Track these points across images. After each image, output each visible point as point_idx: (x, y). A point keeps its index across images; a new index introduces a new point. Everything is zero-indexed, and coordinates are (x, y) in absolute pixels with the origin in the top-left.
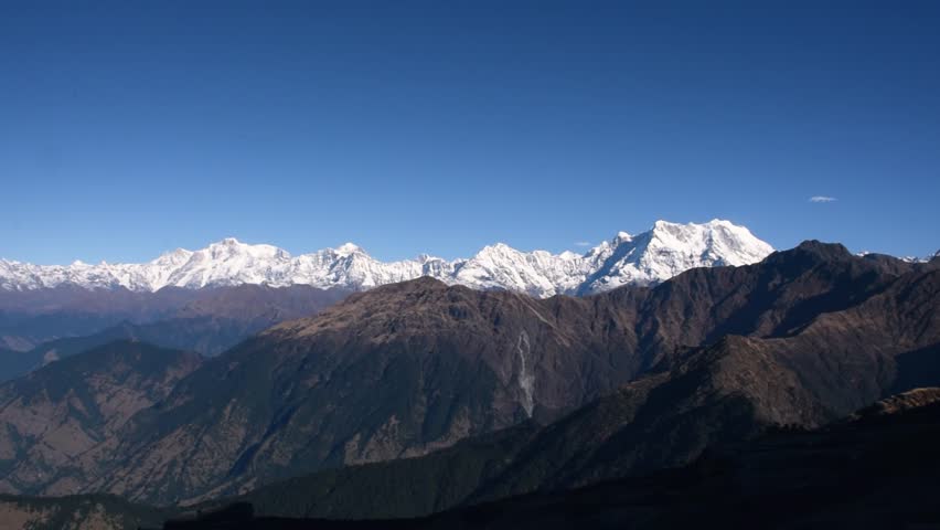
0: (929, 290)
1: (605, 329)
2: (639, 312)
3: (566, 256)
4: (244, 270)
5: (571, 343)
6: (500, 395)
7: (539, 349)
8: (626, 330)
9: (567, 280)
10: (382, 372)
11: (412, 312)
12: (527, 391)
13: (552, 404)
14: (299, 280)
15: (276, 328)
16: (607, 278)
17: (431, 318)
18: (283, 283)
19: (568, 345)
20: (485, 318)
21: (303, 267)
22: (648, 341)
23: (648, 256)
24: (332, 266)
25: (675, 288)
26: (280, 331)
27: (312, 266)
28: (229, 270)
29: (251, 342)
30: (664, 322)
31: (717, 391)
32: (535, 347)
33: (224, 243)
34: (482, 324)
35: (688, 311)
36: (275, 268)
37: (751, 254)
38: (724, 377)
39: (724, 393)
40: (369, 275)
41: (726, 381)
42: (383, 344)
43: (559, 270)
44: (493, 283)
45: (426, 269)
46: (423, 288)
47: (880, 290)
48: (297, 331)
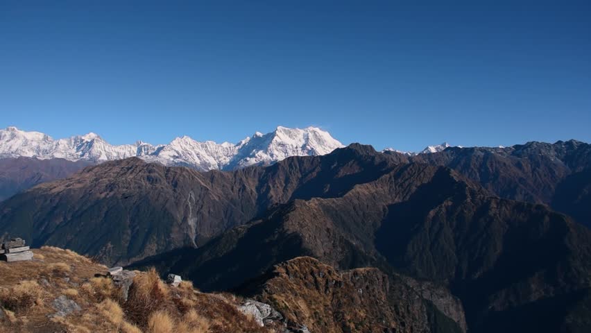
0: (410, 172)
1: (239, 190)
2: (259, 181)
3: (225, 145)
4: (21, 148)
5: (219, 199)
6: (176, 229)
7: (200, 201)
8: (251, 190)
9: (225, 159)
10: (103, 215)
11: (124, 179)
12: (192, 227)
13: (207, 235)
14: (58, 155)
15: (37, 187)
16: (248, 159)
17: (136, 183)
18: (48, 157)
19: (217, 199)
20: (169, 183)
21: (61, 147)
22: (263, 197)
23: (272, 146)
24: (80, 147)
25: (280, 167)
26: (39, 189)
27: (67, 146)
28: (10, 147)
29: (19, 195)
30: (274, 187)
31: (286, 231)
32: (198, 201)
33: (8, 130)
34: (167, 187)
35: (287, 181)
36: (43, 147)
37: (329, 147)
38: (291, 223)
39: (289, 232)
40: (103, 152)
41: (291, 226)
42: (105, 198)
43: (221, 153)
44: (180, 160)
45: (140, 150)
46: (131, 165)
47: (387, 172)
48: (51, 189)
